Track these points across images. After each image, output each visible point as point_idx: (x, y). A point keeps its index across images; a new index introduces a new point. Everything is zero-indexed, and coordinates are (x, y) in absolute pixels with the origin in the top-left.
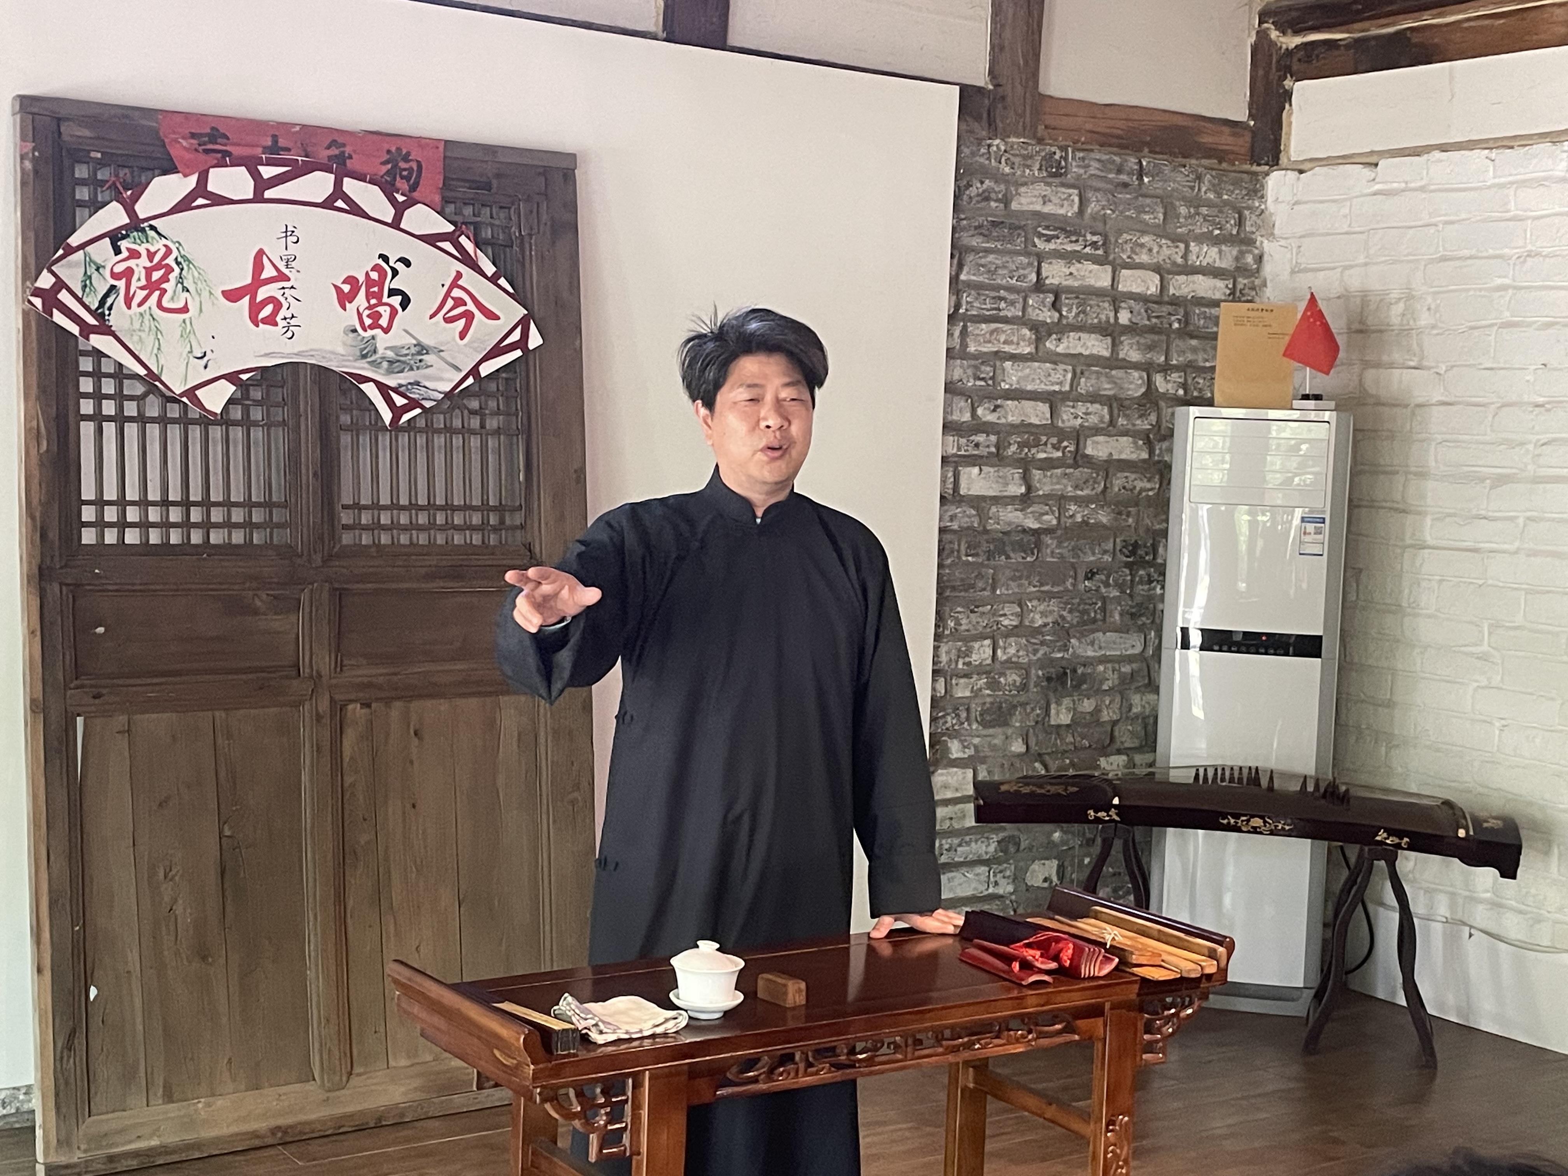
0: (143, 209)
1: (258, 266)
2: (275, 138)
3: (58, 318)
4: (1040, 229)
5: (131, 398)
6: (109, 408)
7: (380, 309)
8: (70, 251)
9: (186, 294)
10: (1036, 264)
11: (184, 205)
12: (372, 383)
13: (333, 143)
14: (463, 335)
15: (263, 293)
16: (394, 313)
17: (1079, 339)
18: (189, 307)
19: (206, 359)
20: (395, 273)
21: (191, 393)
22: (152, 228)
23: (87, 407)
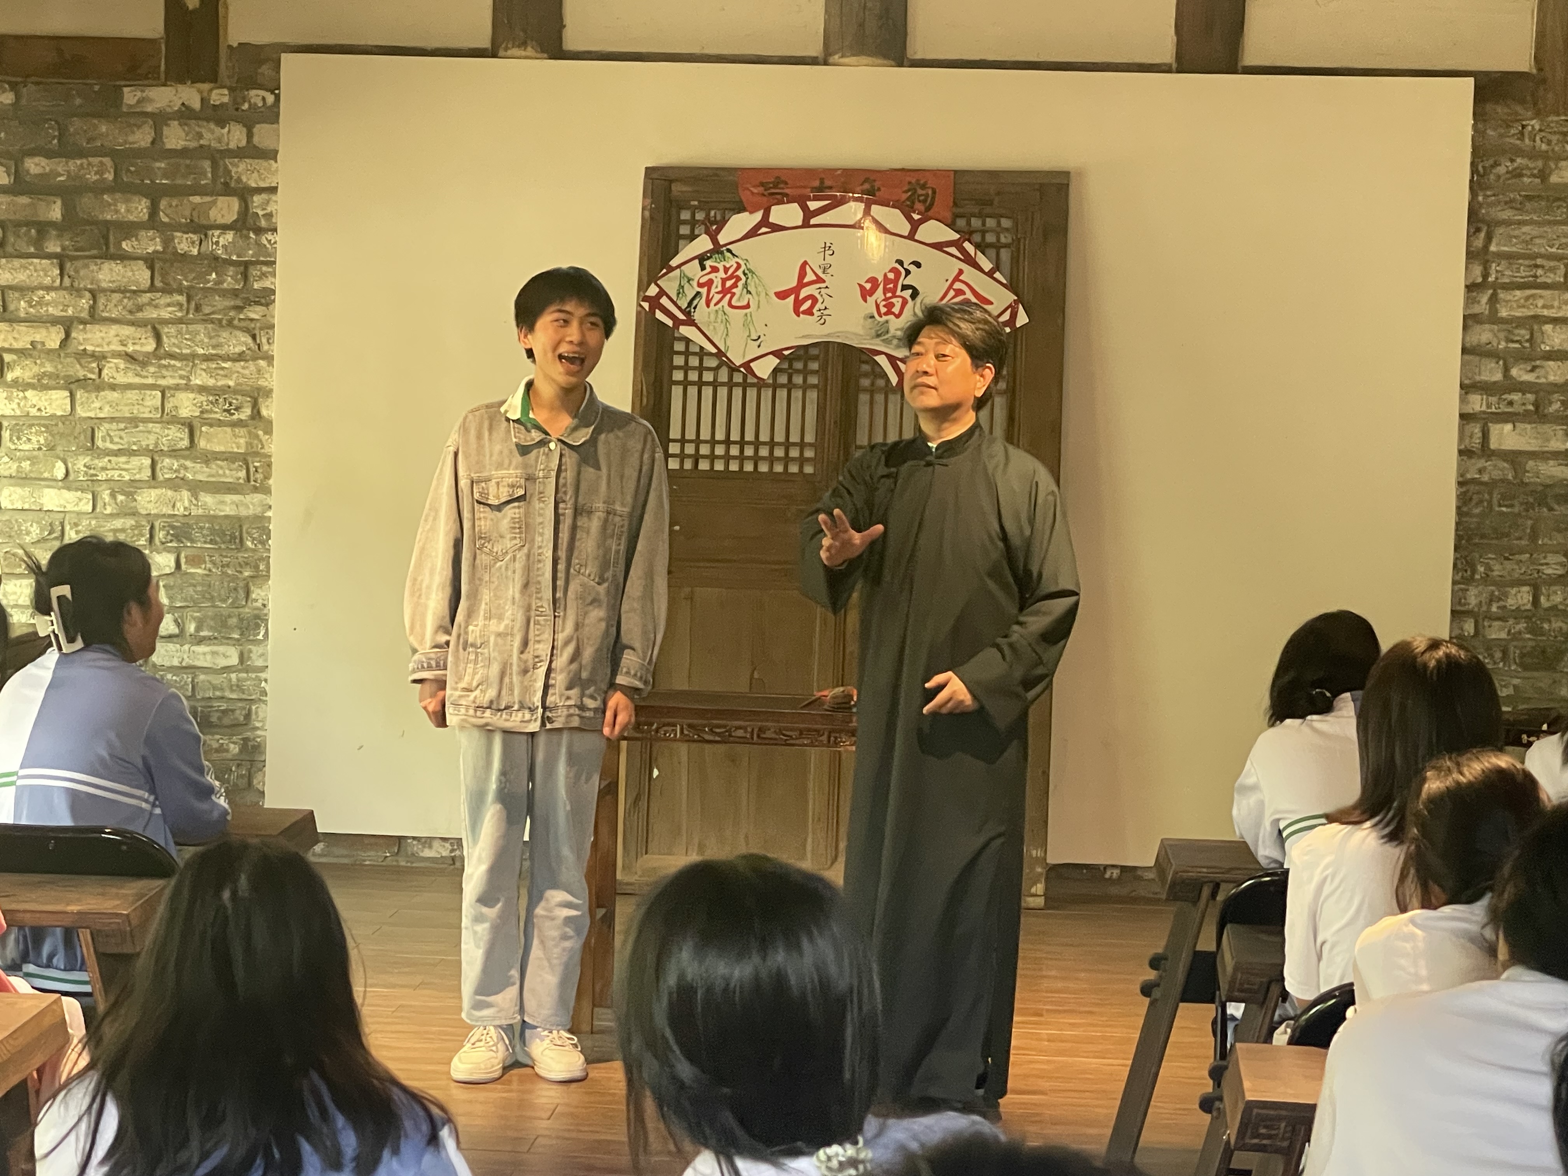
0: (722, 239)
1: (802, 273)
2: (822, 181)
3: (659, 315)
5: (709, 369)
6: (693, 376)
7: (894, 300)
8: (671, 269)
9: (749, 296)
11: (752, 233)
12: (883, 356)
13: (866, 180)
15: (804, 293)
16: (905, 302)
18: (751, 304)
19: (759, 341)
20: (908, 272)
21: (747, 365)
22: (729, 251)
23: (678, 376)
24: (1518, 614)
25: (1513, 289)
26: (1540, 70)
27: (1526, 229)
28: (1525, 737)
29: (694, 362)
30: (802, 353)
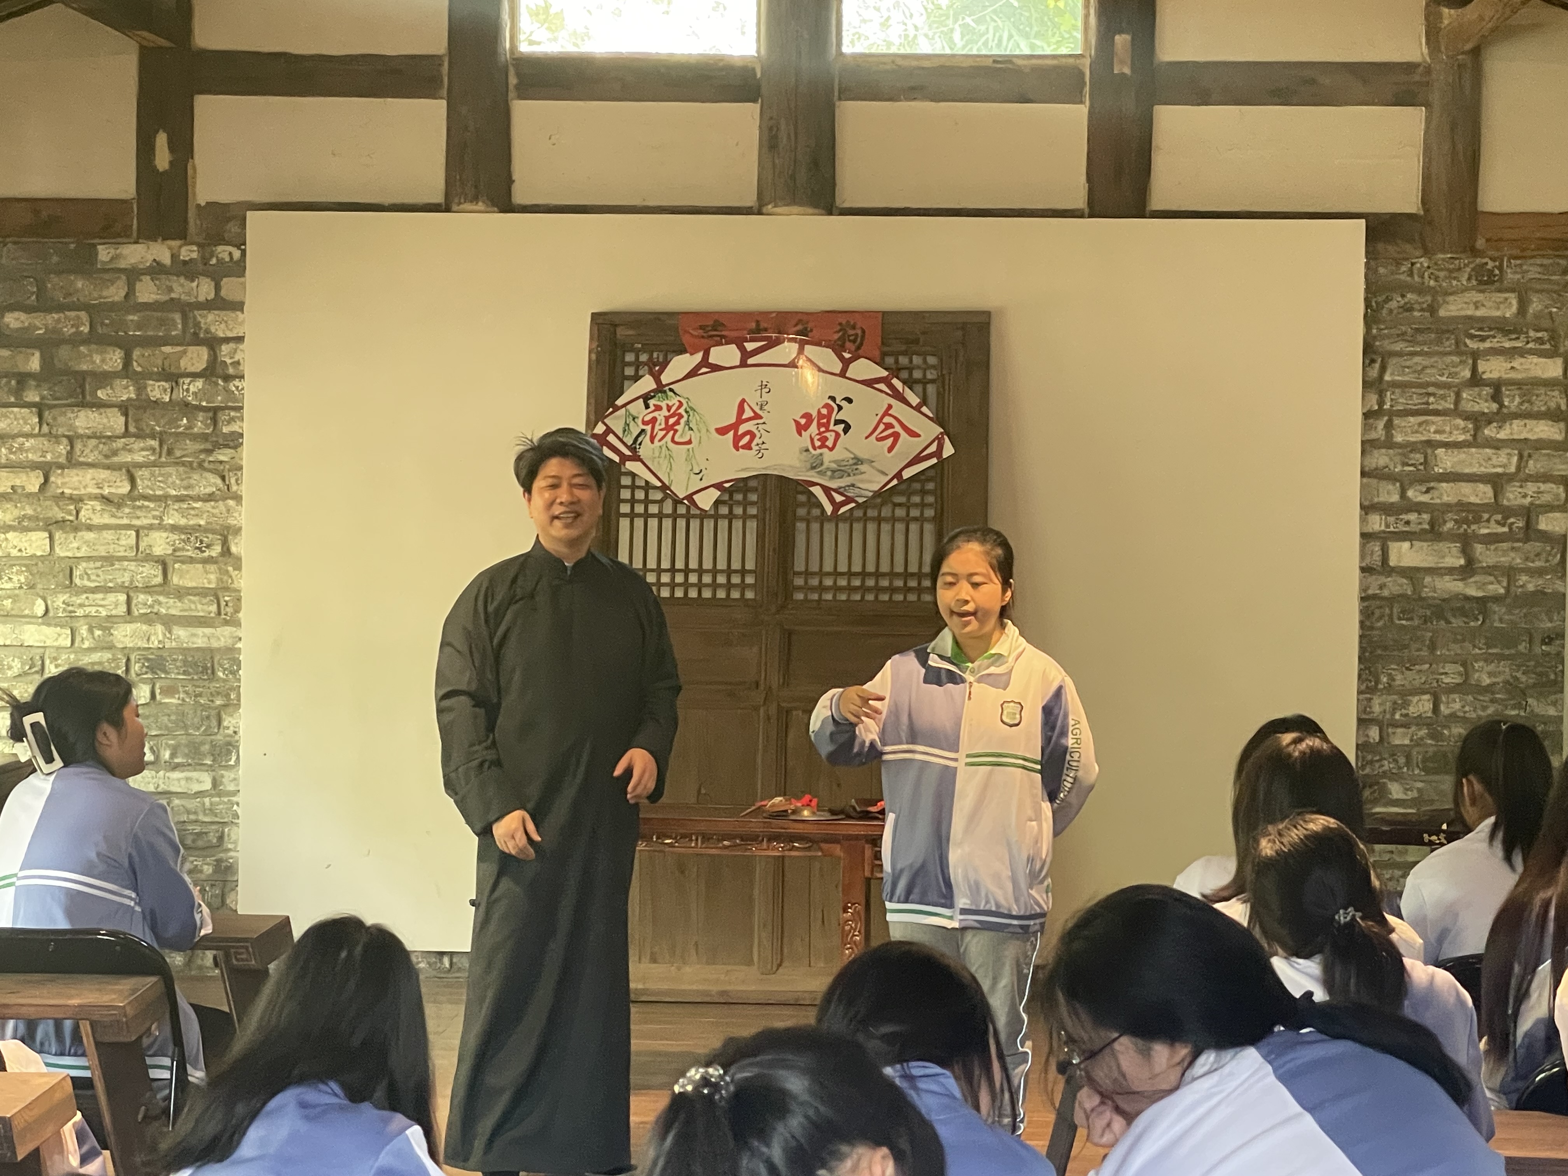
0: (665, 379)
1: (741, 410)
2: (757, 323)
3: (607, 452)
4: (1472, 331)
5: (654, 502)
6: (639, 509)
7: (827, 434)
8: (617, 409)
9: (691, 432)
10: (1470, 361)
11: (693, 373)
12: (818, 487)
13: (800, 322)
14: (890, 450)
15: (742, 429)
16: (838, 436)
17: (1525, 425)
18: (693, 439)
19: (701, 474)
20: (840, 408)
21: (690, 497)
22: (671, 390)
23: (625, 508)
24: (1420, 721)
25: (1407, 416)
26: (1426, 211)
27: (1417, 359)
28: (1426, 836)
29: (640, 495)
30: (741, 486)
